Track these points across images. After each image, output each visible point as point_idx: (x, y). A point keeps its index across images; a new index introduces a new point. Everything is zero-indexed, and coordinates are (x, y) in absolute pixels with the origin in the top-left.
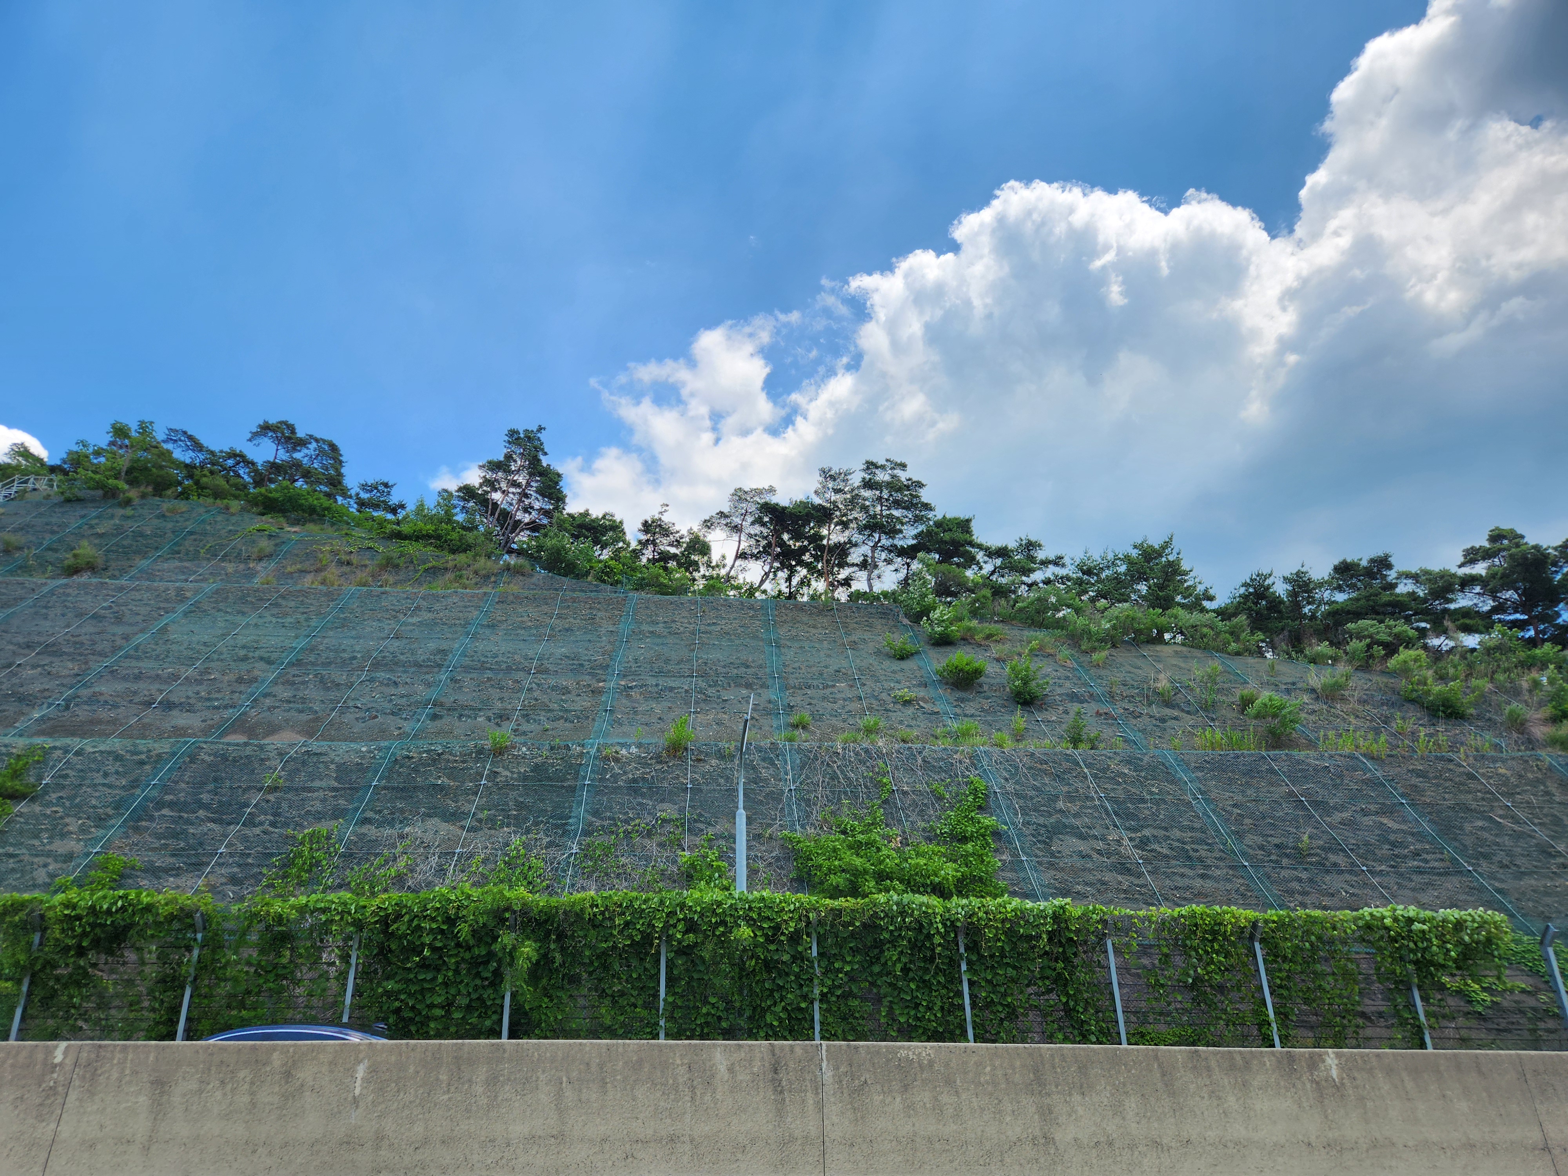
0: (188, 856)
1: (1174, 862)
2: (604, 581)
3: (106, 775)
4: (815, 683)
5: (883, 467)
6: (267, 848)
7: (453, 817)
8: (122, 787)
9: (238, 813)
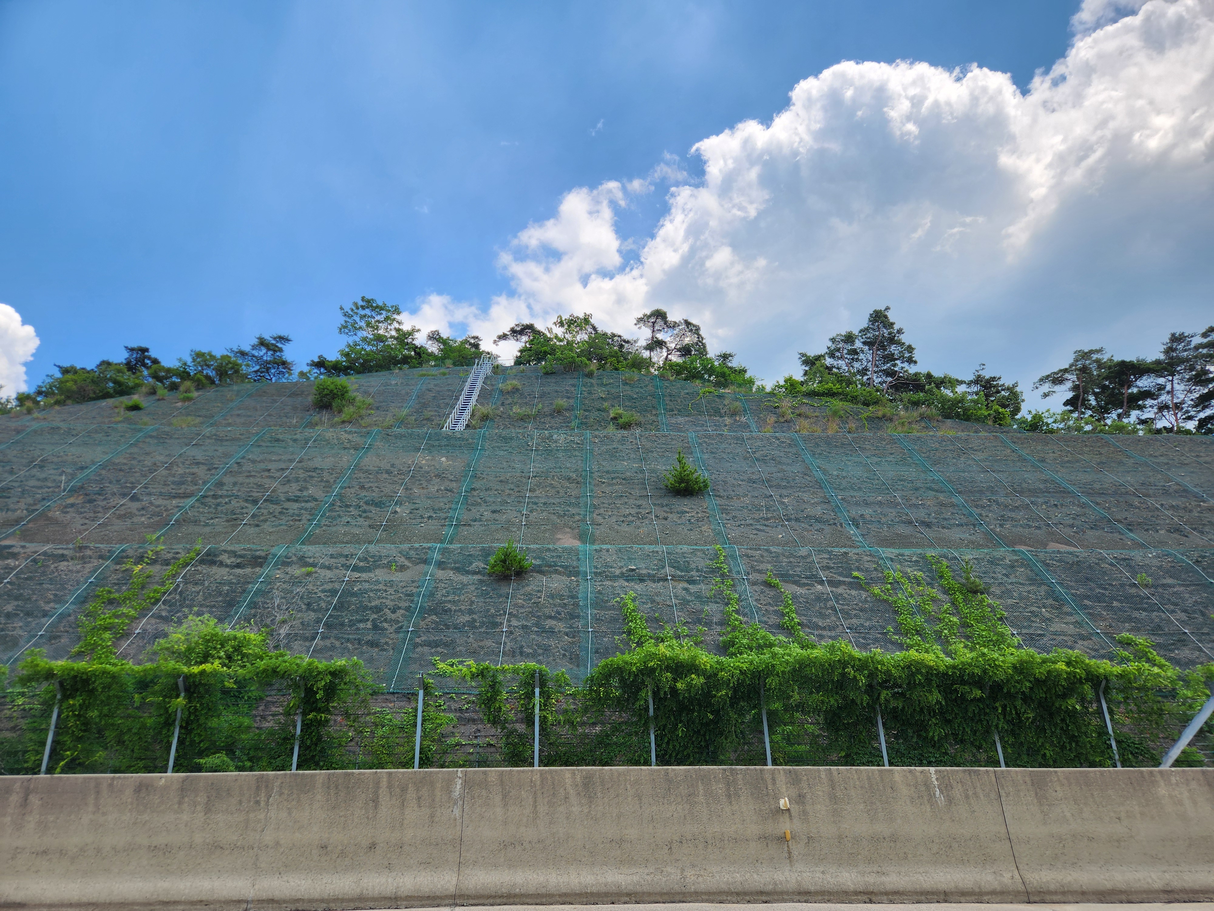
0: (1165, 635)
3: (1005, 576)
8: (1030, 584)
9: (1146, 603)
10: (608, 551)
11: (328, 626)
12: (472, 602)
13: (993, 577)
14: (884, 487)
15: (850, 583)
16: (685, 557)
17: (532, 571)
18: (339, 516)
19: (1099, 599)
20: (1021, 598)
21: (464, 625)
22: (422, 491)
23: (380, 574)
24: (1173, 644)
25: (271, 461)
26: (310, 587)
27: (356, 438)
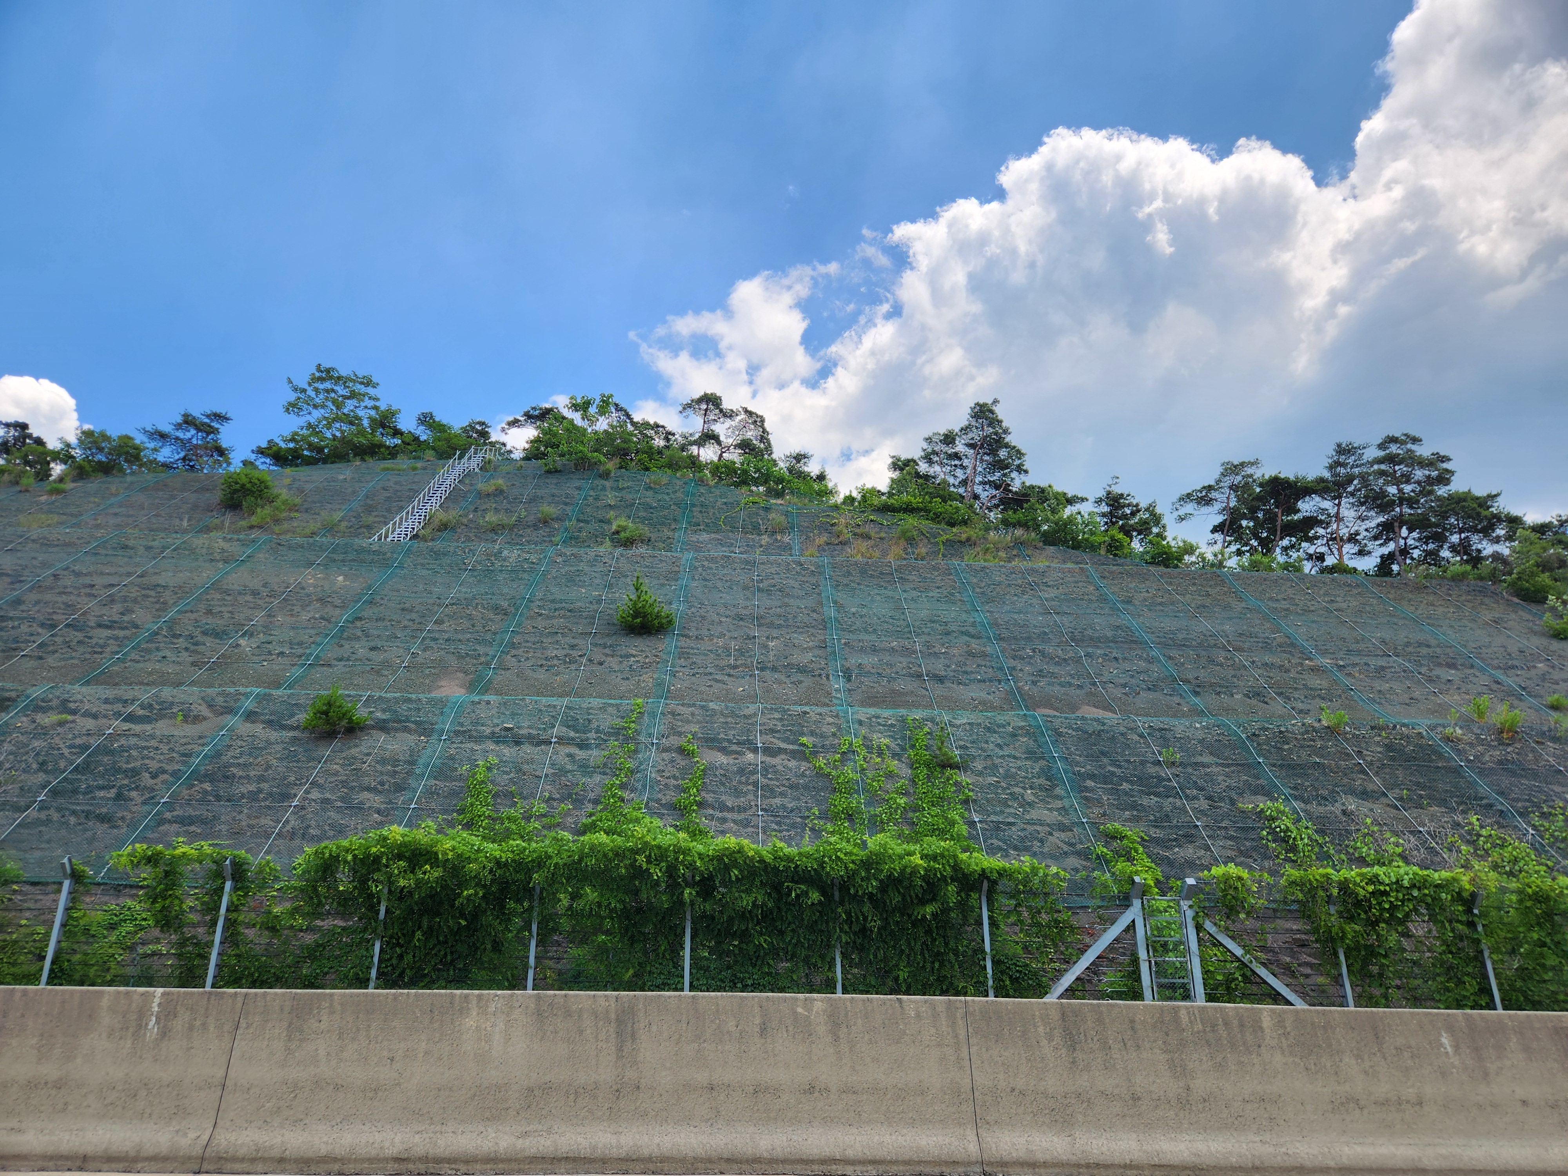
0: (1170, 827)
4: (1515, 663)
5: (1399, 442)
8: (1026, 758)
9: (1164, 787)
10: (488, 703)
11: (55, 793)
12: (269, 767)
13: (981, 749)
14: (906, 630)
15: (793, 752)
16: (589, 714)
17: (373, 727)
18: (158, 649)
19: (1106, 779)
20: (1007, 776)
21: (243, 796)
22: (288, 619)
23: (162, 727)
24: (1175, 840)
25: (102, 574)
26: (57, 740)
27: (233, 548)
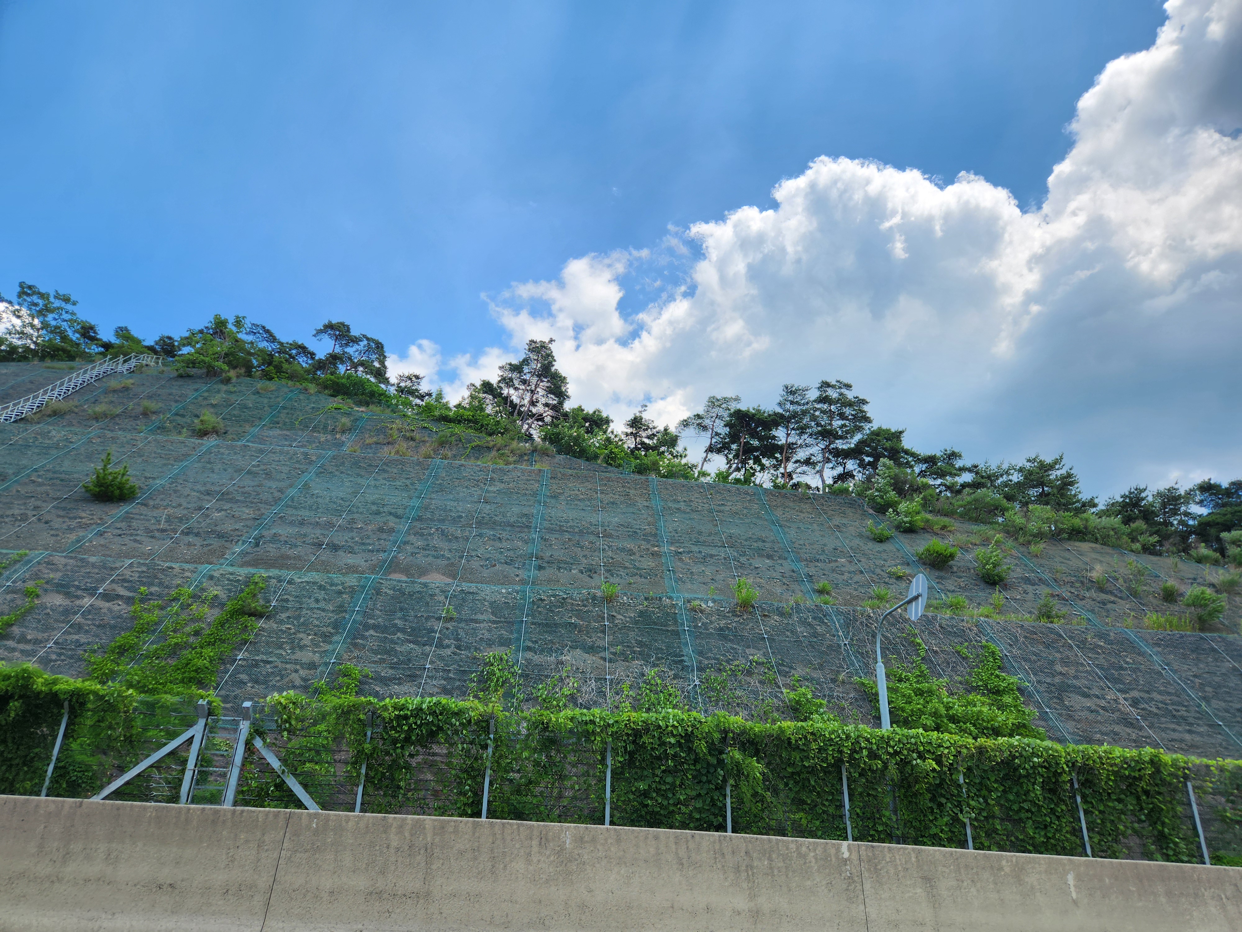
0: (404, 669)
1: (1163, 719)
2: (611, 465)
3: (317, 601)
4: (822, 557)
5: (833, 387)
6: (460, 666)
7: (591, 649)
8: (333, 611)
13: (300, 602)
14: (345, 509)
15: (128, 598)
19: (386, 629)
20: (303, 624)
